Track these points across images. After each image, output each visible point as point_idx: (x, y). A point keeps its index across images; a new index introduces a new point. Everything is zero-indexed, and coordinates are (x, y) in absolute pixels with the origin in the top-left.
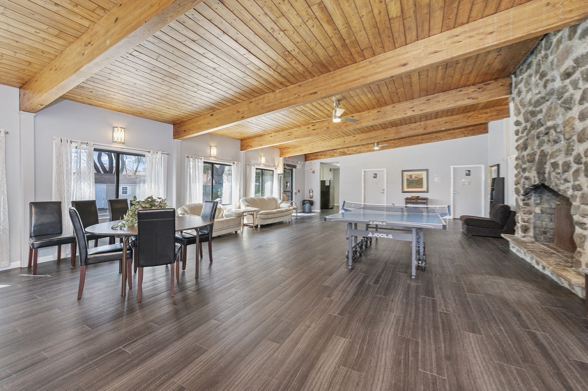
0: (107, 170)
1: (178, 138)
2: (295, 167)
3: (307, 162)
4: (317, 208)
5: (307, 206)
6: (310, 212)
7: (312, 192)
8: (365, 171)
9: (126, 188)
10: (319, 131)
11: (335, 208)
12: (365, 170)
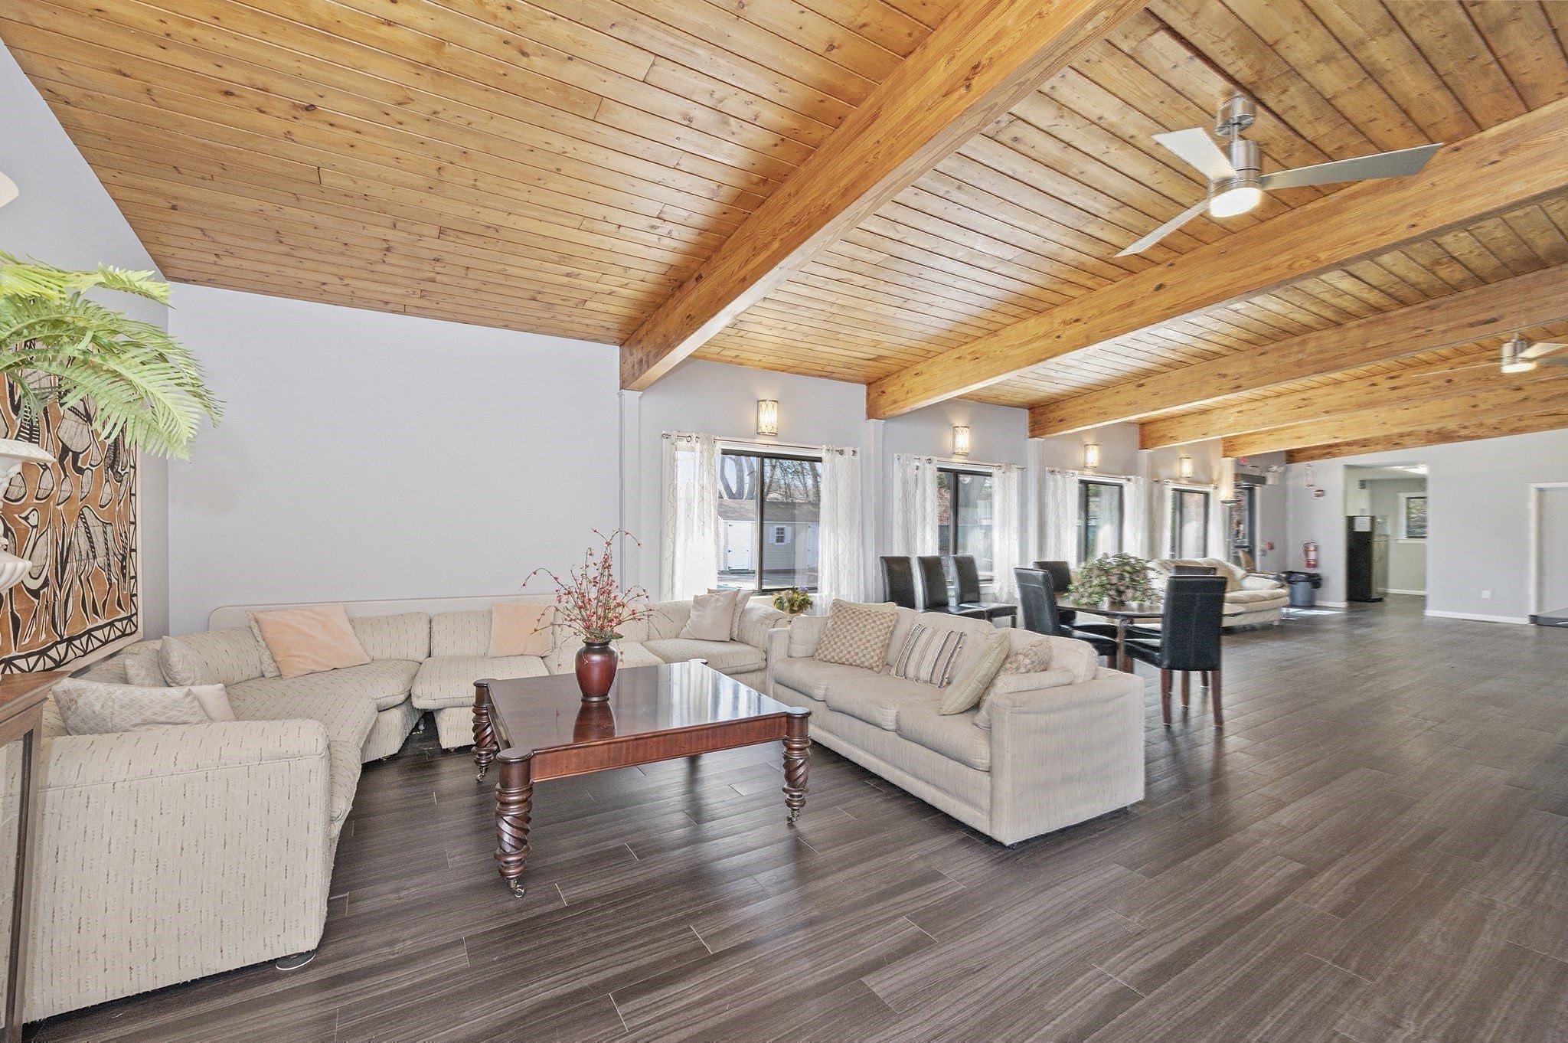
0: (734, 492)
1: (1043, 434)
2: (1262, 480)
3: (1294, 465)
4: (1335, 599)
5: (1302, 588)
6: (1312, 607)
7: (1316, 549)
8: (1540, 490)
9: (782, 529)
10: (1411, 391)
11: (1387, 599)
12: (1542, 485)
